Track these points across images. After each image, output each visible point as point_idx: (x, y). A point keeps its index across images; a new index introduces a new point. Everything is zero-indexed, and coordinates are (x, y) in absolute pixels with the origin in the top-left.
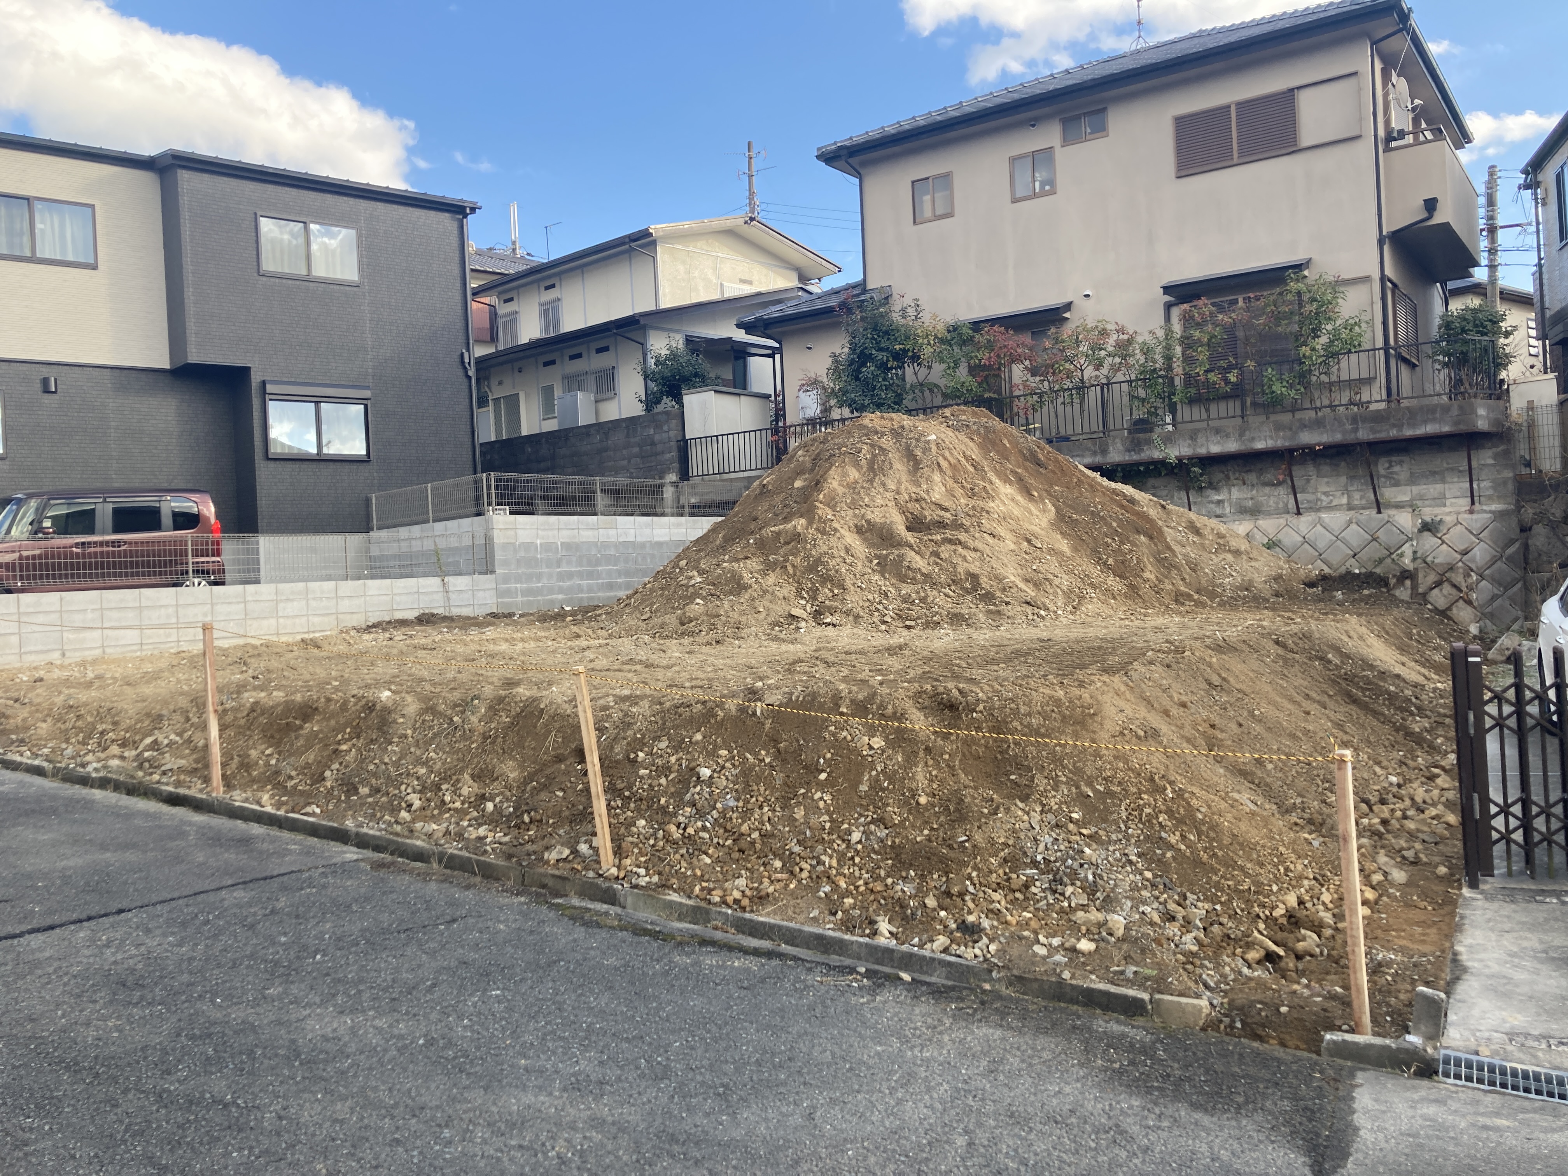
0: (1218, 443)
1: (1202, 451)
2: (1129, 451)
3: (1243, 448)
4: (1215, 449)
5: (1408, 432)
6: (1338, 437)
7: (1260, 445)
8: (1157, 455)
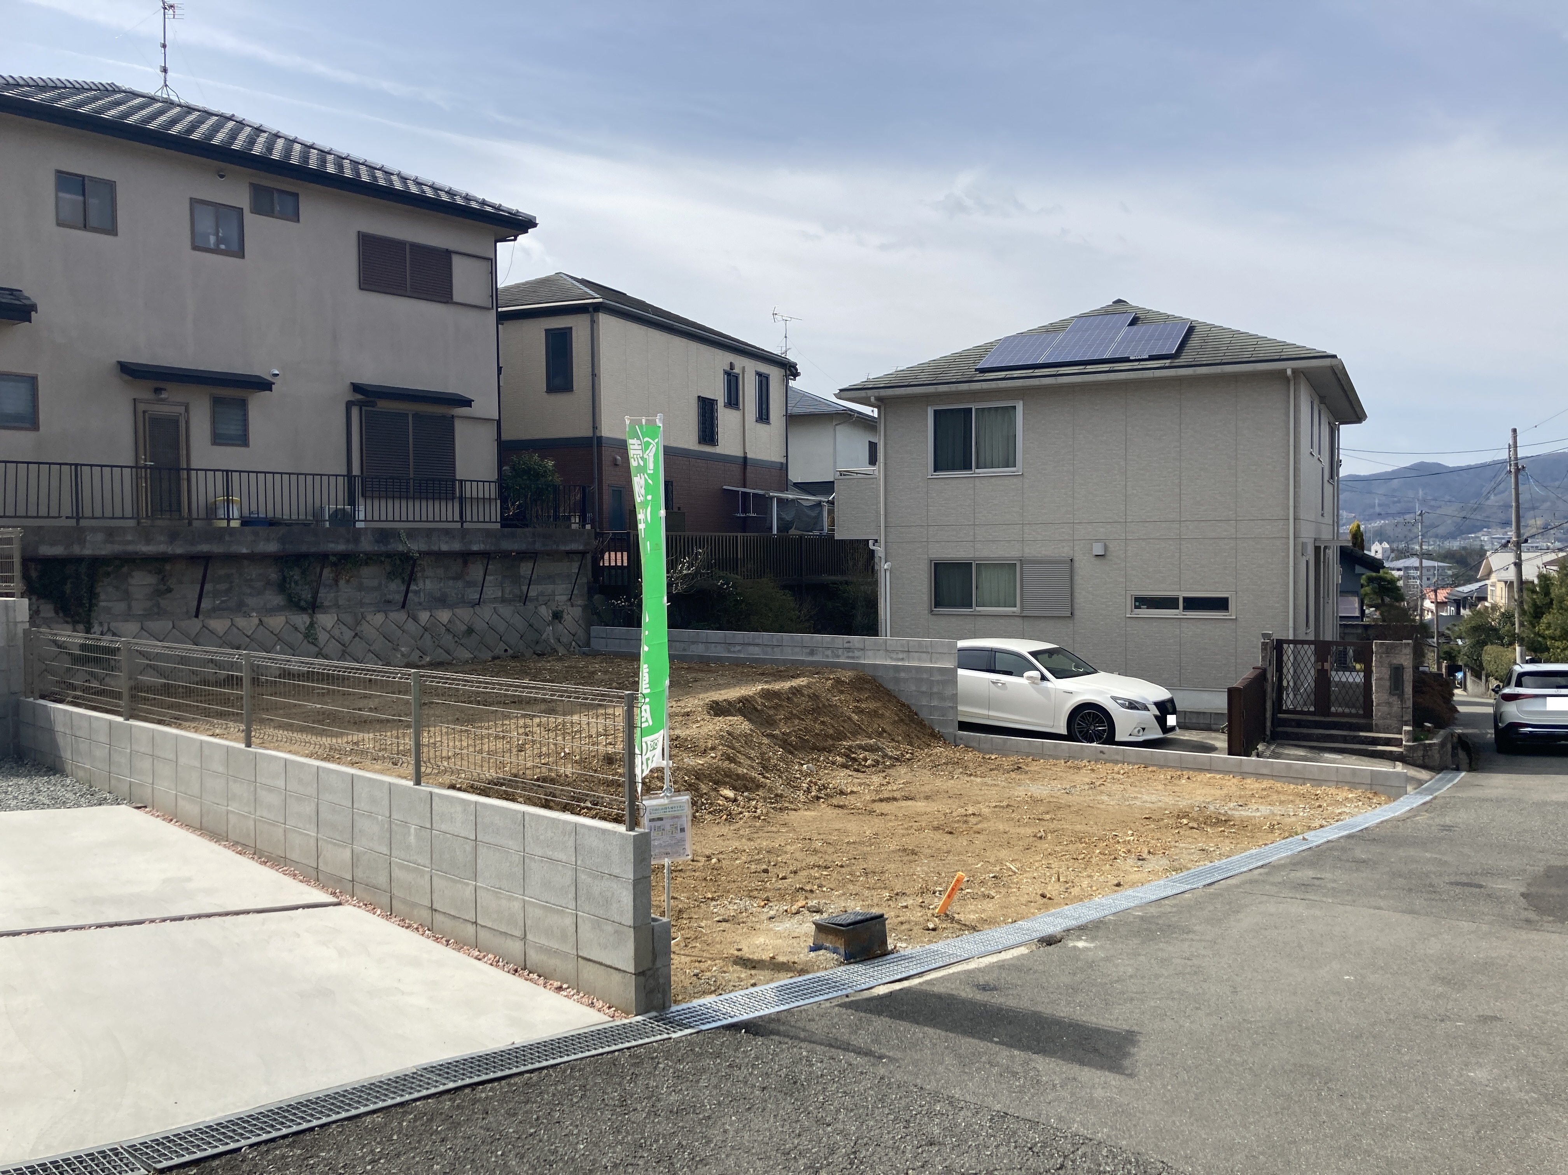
0: (447, 542)
1: (435, 548)
2: (378, 542)
3: (464, 549)
4: (445, 548)
5: (562, 548)
6: (523, 547)
7: (475, 548)
8: (401, 548)
